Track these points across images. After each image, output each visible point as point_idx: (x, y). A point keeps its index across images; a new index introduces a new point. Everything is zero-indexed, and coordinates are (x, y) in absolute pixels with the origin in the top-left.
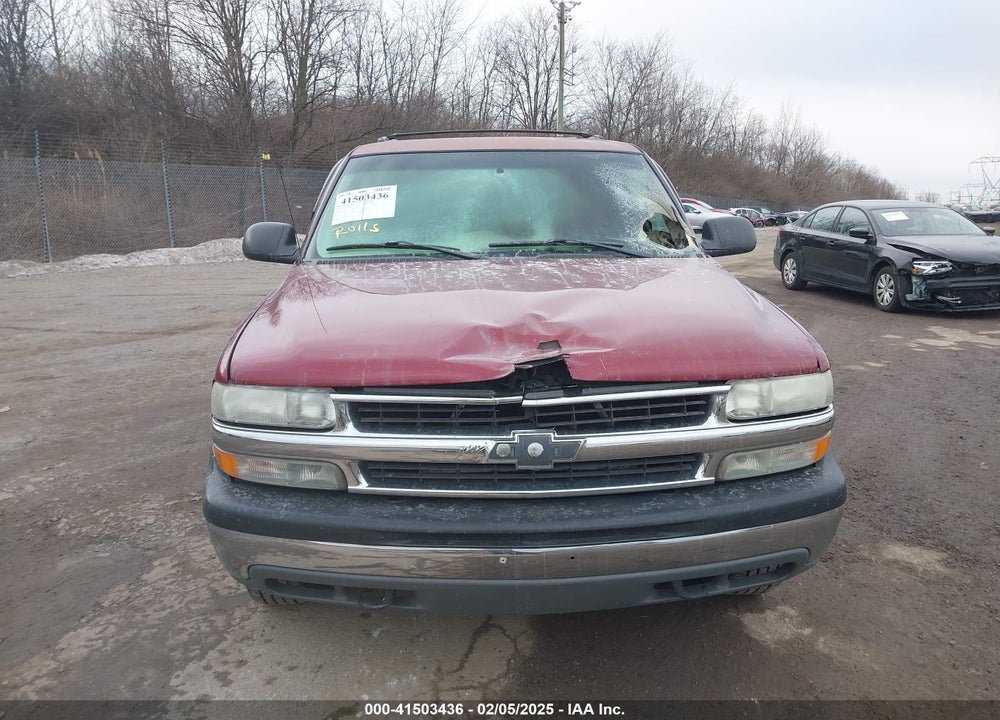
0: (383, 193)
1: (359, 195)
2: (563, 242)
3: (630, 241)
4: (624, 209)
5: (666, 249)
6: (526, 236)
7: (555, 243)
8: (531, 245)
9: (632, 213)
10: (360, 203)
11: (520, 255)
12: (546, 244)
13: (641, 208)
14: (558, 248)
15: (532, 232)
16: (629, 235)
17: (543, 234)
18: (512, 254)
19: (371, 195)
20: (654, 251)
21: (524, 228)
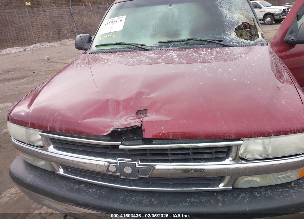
0: (120, 19)
1: (111, 21)
2: (192, 39)
3: (227, 37)
4: (227, 21)
5: (245, 41)
6: (177, 37)
7: (188, 40)
8: (177, 41)
9: (230, 23)
10: (111, 25)
11: (172, 47)
12: (184, 41)
13: (236, 20)
14: (190, 42)
15: (180, 35)
16: (227, 34)
17: (185, 36)
18: (168, 47)
19: (116, 21)
20: (239, 43)
21: (177, 33)
